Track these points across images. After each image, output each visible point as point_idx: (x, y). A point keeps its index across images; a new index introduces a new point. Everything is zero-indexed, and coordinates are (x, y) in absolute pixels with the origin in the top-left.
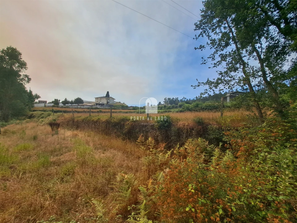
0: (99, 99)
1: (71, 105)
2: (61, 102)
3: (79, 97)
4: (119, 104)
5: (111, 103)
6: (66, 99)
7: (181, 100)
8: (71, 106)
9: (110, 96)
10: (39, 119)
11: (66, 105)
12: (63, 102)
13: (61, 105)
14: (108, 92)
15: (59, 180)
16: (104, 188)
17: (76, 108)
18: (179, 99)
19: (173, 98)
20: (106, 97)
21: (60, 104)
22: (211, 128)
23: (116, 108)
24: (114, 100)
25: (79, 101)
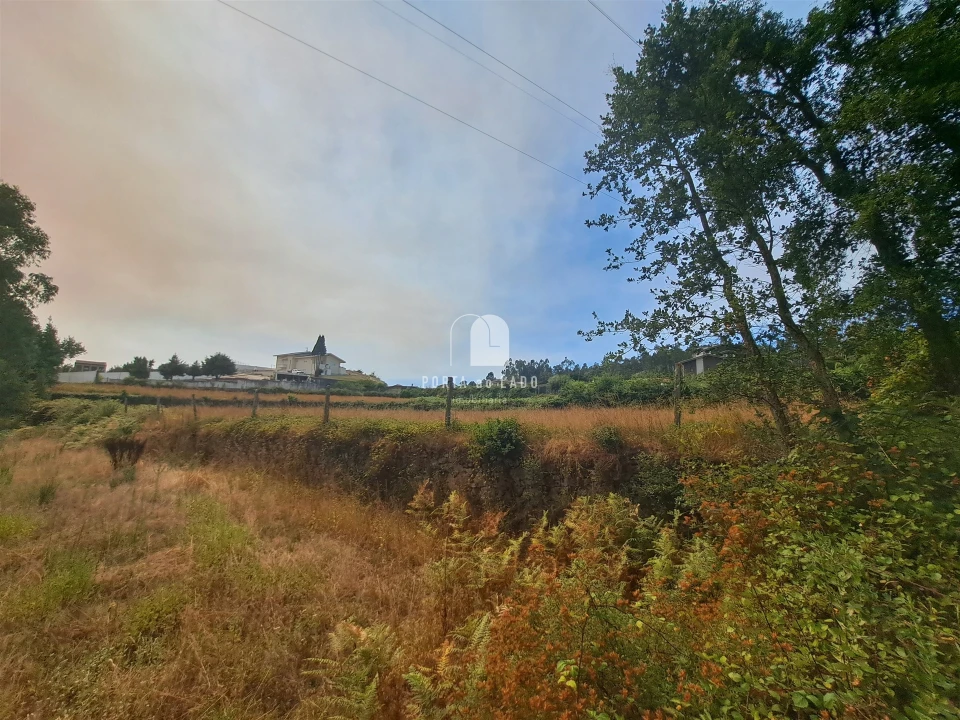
0: (290, 358)
1: (191, 377)
2: (155, 366)
3: (222, 353)
4: (359, 378)
5: (329, 373)
6: (175, 357)
7: (558, 368)
8: (192, 381)
9: (327, 352)
10: (71, 428)
11: (175, 378)
12: (163, 370)
13: (155, 377)
14: (321, 340)
15: (120, 655)
16: (285, 680)
17: (207, 389)
18: (551, 365)
19: (532, 361)
20: (314, 353)
21: (152, 373)
22: (648, 462)
23: (345, 389)
24: (342, 365)
25: (220, 366)
